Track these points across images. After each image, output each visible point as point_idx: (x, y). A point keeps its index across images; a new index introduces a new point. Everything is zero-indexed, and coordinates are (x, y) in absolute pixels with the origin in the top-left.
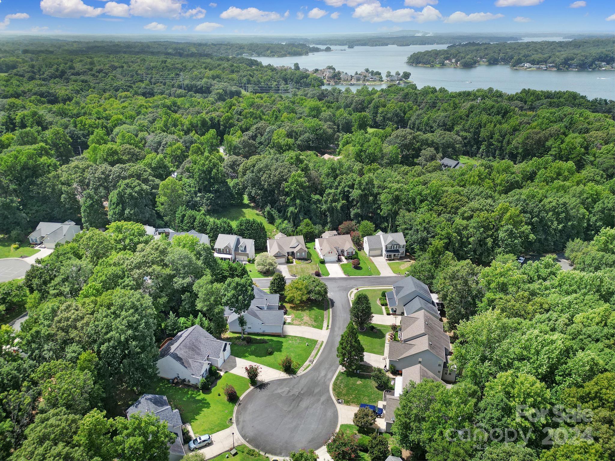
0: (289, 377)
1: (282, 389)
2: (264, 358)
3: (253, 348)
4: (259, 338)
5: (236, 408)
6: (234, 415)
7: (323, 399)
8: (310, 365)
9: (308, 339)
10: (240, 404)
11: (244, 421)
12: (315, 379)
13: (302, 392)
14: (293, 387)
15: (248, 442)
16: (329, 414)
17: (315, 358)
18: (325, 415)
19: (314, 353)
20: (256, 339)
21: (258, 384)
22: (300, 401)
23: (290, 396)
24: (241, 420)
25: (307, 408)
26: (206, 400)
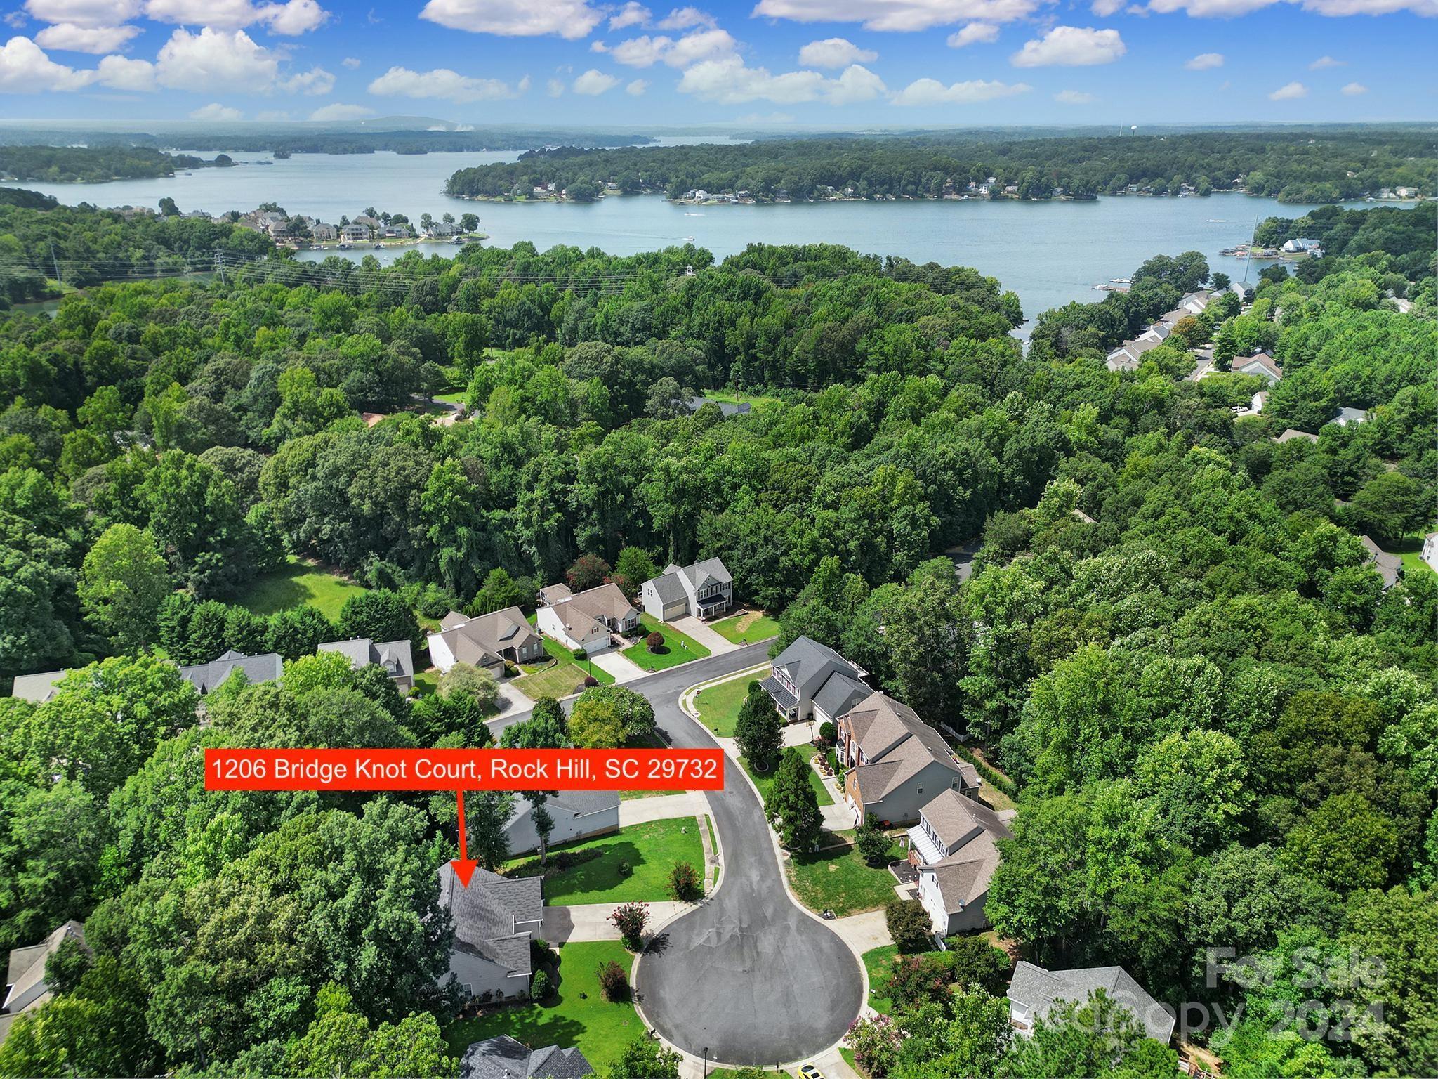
0: (695, 907)
1: (700, 934)
2: (620, 887)
3: (580, 874)
4: (578, 850)
5: (638, 1009)
6: (647, 1023)
7: (792, 922)
8: (717, 870)
9: (675, 820)
10: (640, 998)
11: (677, 1027)
12: (749, 890)
13: (744, 926)
14: (720, 922)
15: (719, 1060)
16: (825, 945)
17: (716, 852)
18: (821, 950)
19: (706, 842)
20: (574, 854)
21: (646, 944)
22: (756, 943)
23: (728, 942)
24: (668, 1026)
25: (778, 951)
26: (563, 1018)
